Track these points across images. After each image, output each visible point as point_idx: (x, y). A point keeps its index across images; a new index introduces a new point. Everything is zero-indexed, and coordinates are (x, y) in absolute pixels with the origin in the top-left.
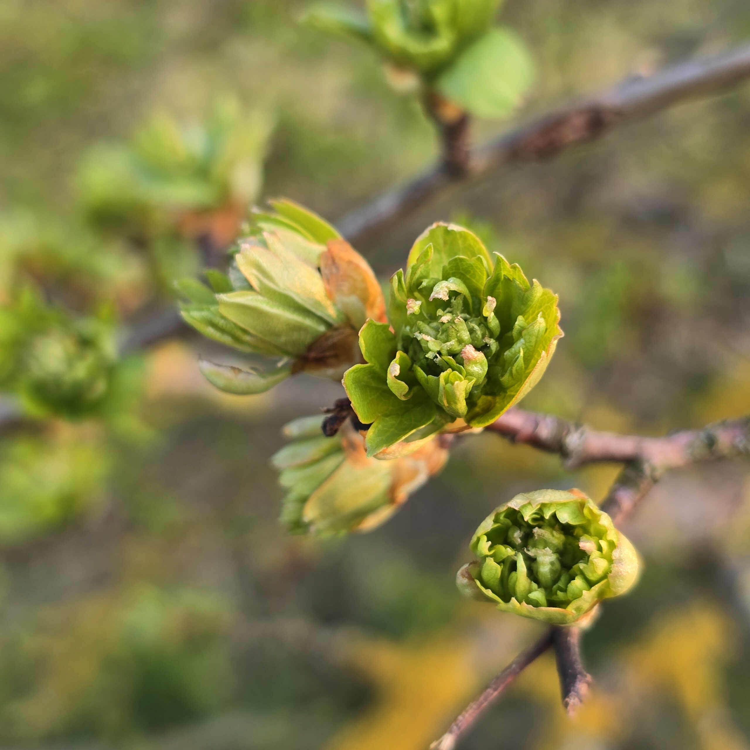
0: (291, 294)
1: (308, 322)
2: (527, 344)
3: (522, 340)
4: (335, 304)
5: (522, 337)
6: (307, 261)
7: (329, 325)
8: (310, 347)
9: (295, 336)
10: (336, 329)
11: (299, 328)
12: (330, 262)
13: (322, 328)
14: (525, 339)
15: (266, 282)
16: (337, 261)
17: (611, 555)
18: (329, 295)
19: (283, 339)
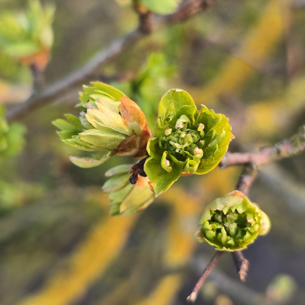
0: (110, 127)
1: (118, 137)
2: (218, 142)
3: (216, 140)
4: (128, 126)
5: (216, 139)
6: (114, 111)
7: (126, 136)
8: (119, 146)
9: (113, 143)
10: (129, 137)
11: (115, 140)
12: (123, 108)
13: (124, 138)
14: (217, 140)
15: (99, 123)
16: (126, 107)
17: (260, 222)
18: (126, 123)
19: (108, 145)
